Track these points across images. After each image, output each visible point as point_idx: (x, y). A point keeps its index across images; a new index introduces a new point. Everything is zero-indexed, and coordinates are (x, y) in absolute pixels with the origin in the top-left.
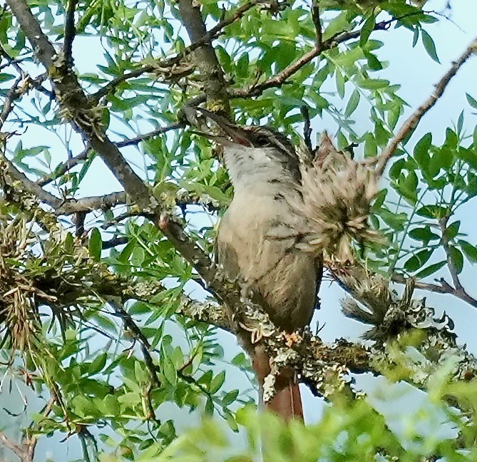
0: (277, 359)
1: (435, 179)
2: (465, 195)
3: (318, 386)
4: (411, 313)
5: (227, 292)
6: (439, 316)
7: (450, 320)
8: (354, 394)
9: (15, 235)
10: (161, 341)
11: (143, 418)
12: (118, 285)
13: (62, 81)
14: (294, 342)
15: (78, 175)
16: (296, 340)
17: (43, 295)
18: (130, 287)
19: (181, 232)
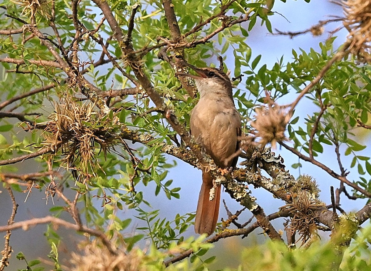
0: (216, 181)
1: (267, 86)
2: (281, 94)
3: (234, 194)
4: (264, 154)
5: (195, 149)
6: (277, 156)
7: (282, 159)
8: (251, 198)
9: (85, 110)
10: (152, 163)
11: (129, 191)
12: (132, 135)
13: (126, 48)
14: (225, 173)
15: (106, 77)
16: (226, 173)
17: (98, 139)
18: (137, 137)
19: (175, 119)
